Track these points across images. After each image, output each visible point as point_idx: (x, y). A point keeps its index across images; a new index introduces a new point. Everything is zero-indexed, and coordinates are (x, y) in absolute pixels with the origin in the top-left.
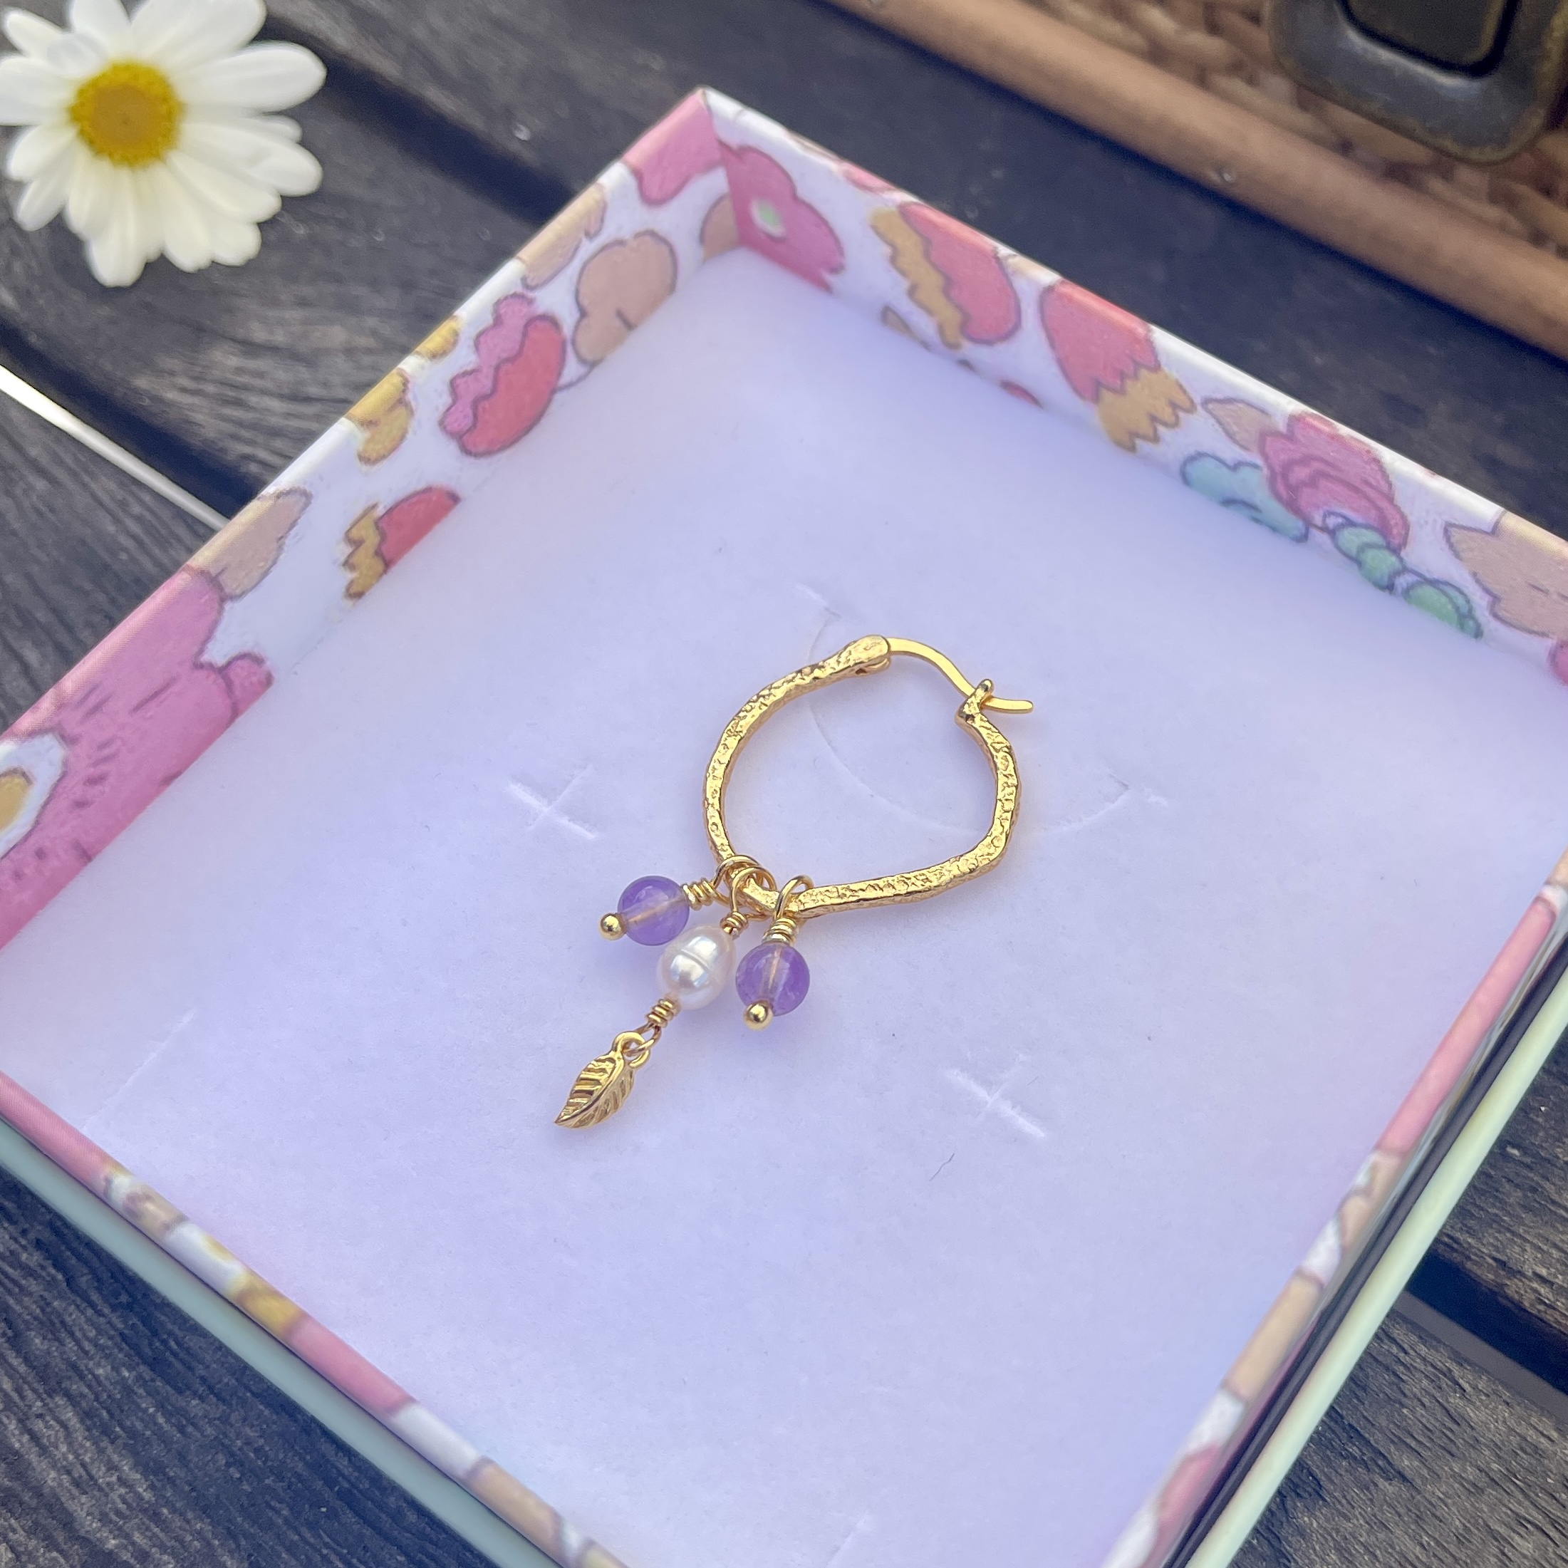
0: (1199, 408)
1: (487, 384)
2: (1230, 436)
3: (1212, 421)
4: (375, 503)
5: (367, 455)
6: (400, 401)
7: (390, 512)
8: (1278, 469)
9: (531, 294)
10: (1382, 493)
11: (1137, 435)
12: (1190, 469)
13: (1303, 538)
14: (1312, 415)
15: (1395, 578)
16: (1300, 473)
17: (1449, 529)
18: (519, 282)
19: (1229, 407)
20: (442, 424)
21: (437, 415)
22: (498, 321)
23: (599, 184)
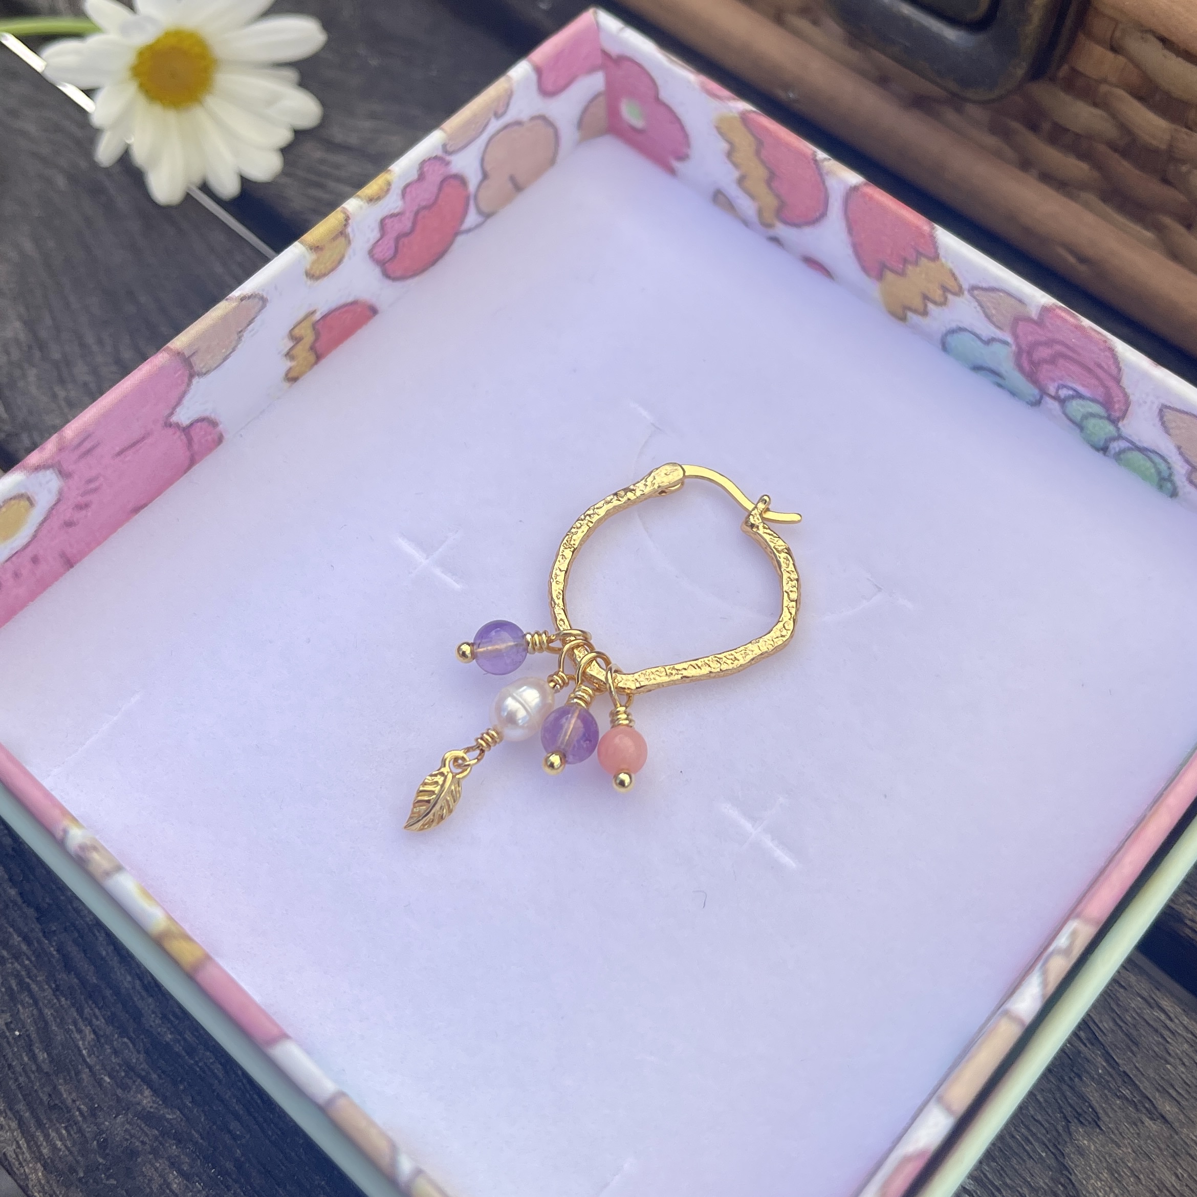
0: (966, 293)
1: (407, 224)
2: (988, 317)
3: (976, 304)
4: (314, 309)
5: (312, 272)
6: (342, 233)
7: (324, 317)
8: (1024, 346)
9: (448, 158)
10: (1110, 375)
11: (910, 309)
12: (949, 339)
13: (1037, 403)
14: (1060, 308)
15: (1110, 442)
16: (1043, 353)
17: (1164, 410)
18: (440, 147)
19: (992, 294)
20: (371, 253)
21: (368, 246)
22: (421, 176)
23: (509, 77)
